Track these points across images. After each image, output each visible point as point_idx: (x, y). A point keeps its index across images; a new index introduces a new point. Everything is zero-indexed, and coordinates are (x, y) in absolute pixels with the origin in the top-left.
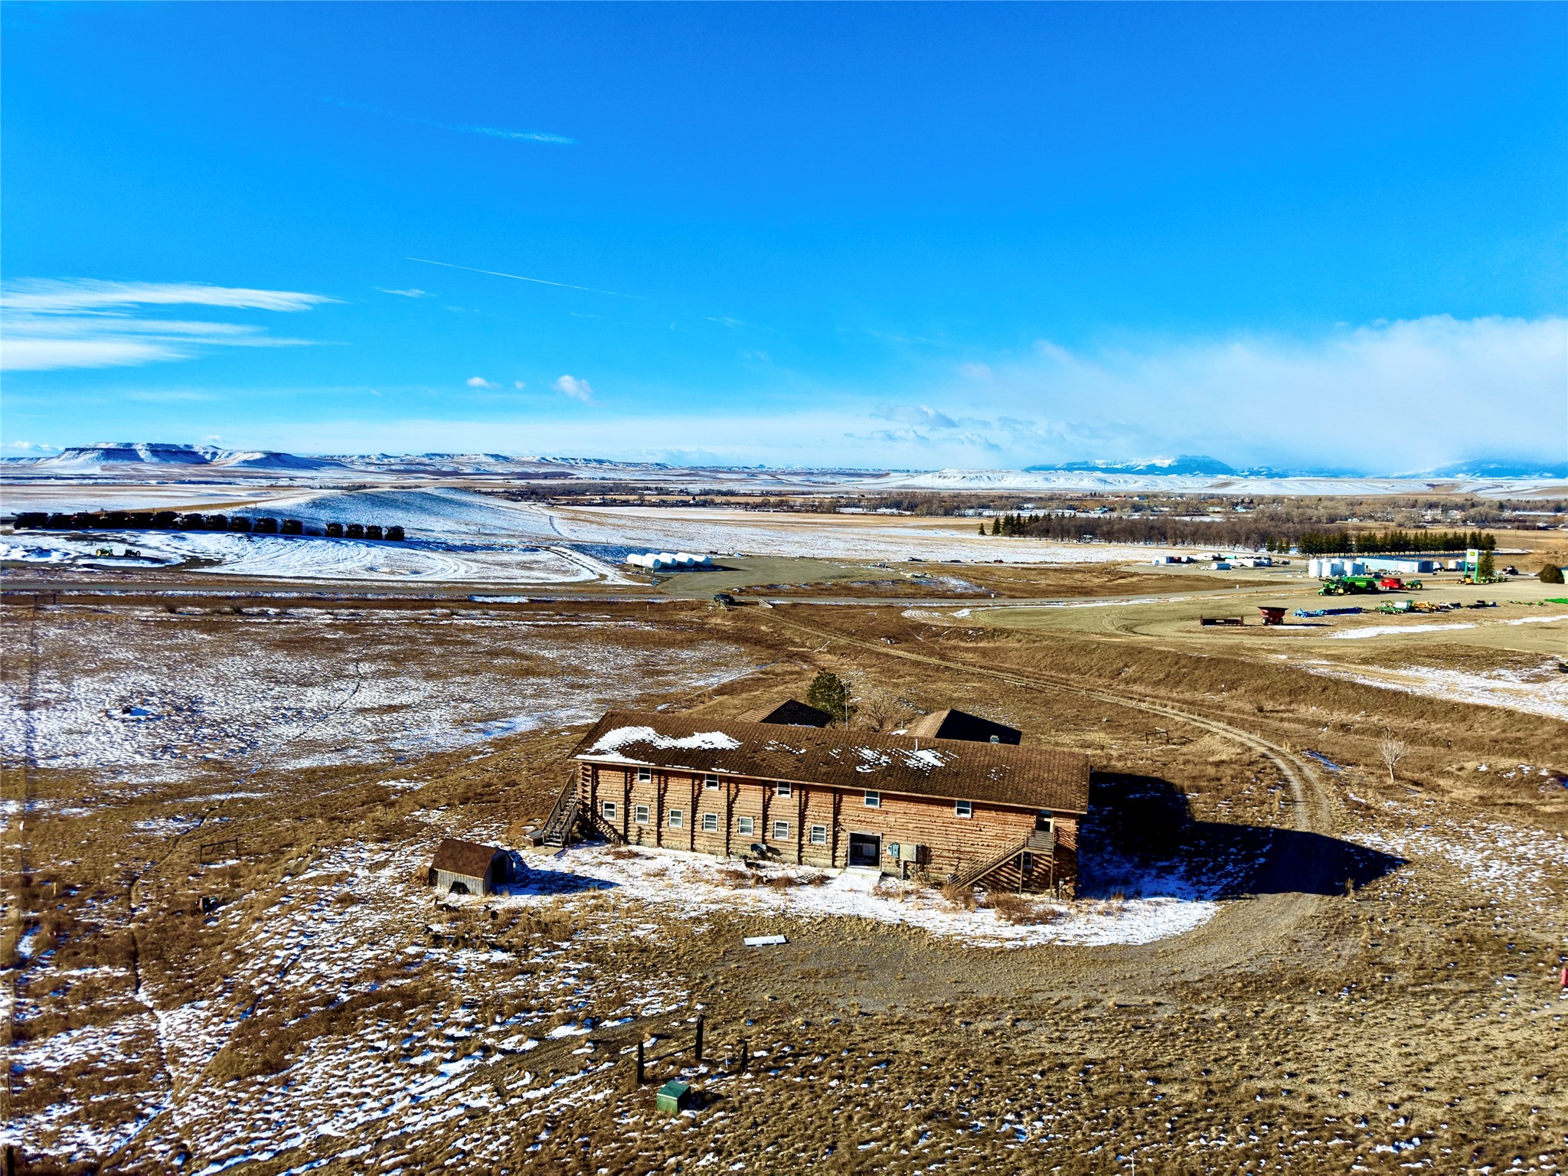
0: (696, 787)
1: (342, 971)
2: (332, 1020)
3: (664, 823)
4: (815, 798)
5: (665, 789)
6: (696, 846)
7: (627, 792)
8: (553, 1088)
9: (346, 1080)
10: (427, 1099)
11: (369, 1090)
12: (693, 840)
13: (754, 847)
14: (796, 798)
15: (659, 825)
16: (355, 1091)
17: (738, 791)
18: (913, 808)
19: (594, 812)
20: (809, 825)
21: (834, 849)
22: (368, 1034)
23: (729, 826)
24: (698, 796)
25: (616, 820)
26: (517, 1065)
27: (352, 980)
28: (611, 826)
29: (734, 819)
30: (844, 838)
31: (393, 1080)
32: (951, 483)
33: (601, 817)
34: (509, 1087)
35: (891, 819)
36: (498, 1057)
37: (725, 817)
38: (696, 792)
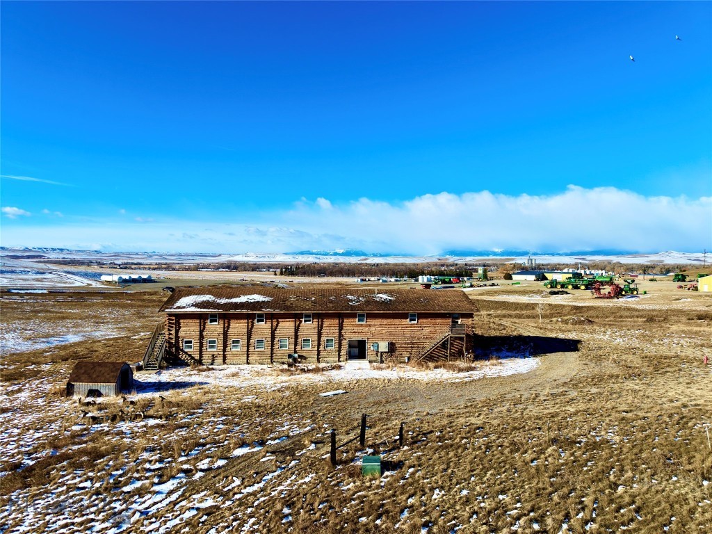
0: (250, 324)
1: (18, 447)
2: (26, 477)
3: (228, 349)
4: (327, 322)
5: (228, 328)
6: (250, 361)
7: (201, 332)
8: (263, 483)
9: (63, 514)
10: (155, 511)
11: (92, 516)
12: (248, 357)
13: (290, 356)
14: (315, 324)
15: (224, 350)
16: (78, 520)
17: (278, 323)
18: (385, 321)
19: (178, 349)
20: (324, 338)
21: (339, 351)
22: (68, 480)
23: (273, 345)
24: (252, 328)
25: (193, 351)
26: (222, 475)
27: (31, 451)
28: (190, 355)
29: (276, 341)
30: (345, 343)
31: (113, 505)
32: (252, 259)
33: (182, 350)
34: (226, 489)
35: (373, 329)
36: (200, 474)
37: (270, 340)
38: (250, 327)
